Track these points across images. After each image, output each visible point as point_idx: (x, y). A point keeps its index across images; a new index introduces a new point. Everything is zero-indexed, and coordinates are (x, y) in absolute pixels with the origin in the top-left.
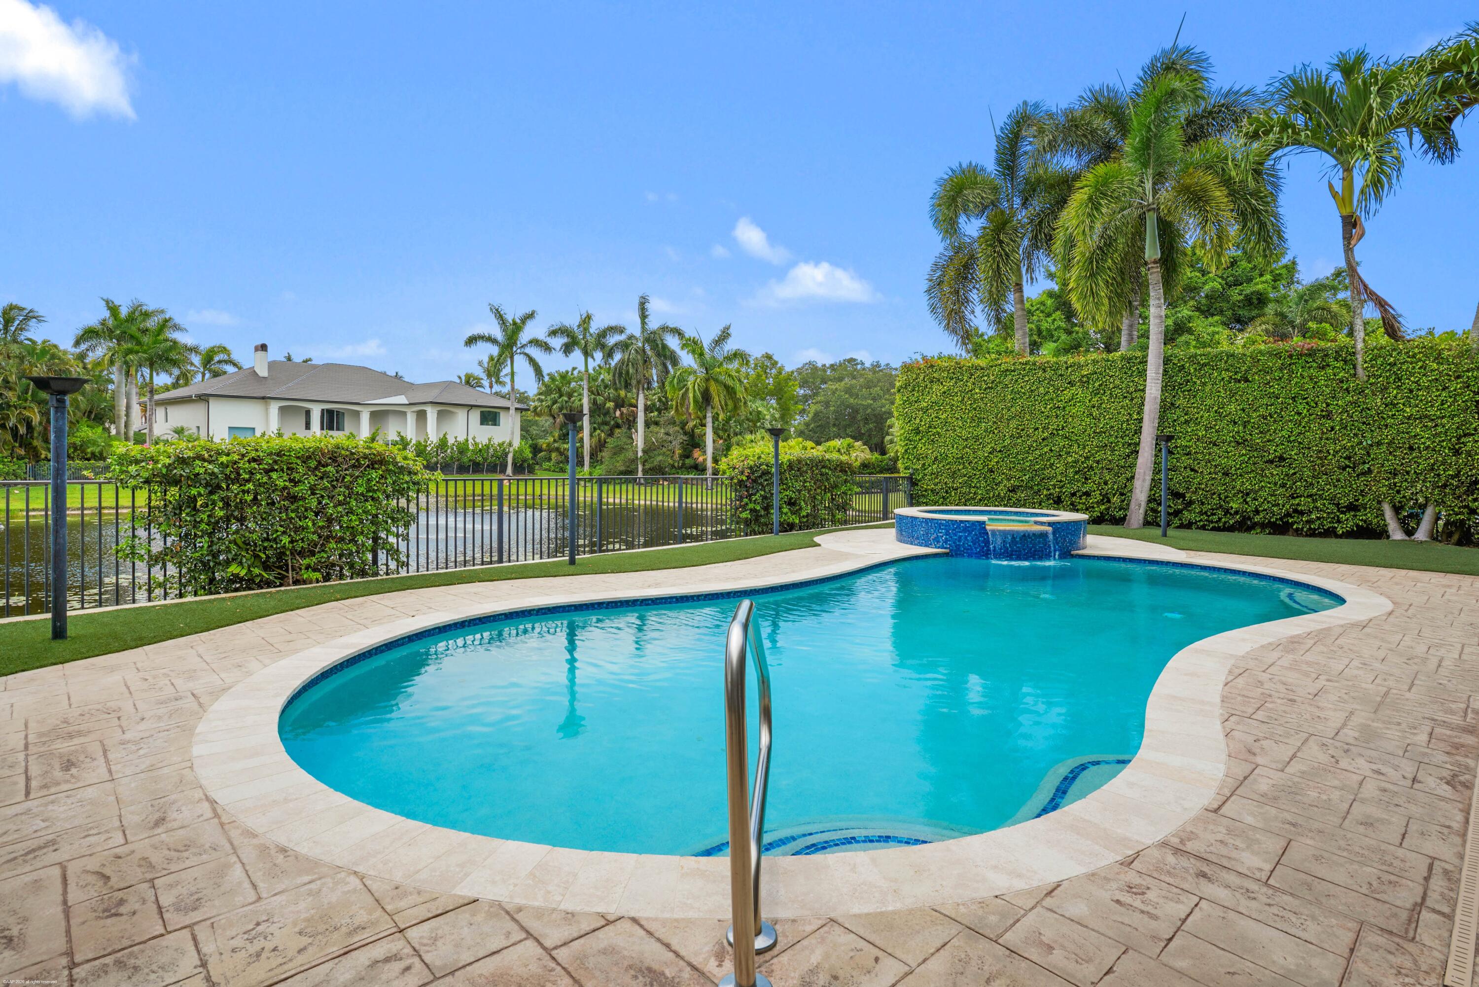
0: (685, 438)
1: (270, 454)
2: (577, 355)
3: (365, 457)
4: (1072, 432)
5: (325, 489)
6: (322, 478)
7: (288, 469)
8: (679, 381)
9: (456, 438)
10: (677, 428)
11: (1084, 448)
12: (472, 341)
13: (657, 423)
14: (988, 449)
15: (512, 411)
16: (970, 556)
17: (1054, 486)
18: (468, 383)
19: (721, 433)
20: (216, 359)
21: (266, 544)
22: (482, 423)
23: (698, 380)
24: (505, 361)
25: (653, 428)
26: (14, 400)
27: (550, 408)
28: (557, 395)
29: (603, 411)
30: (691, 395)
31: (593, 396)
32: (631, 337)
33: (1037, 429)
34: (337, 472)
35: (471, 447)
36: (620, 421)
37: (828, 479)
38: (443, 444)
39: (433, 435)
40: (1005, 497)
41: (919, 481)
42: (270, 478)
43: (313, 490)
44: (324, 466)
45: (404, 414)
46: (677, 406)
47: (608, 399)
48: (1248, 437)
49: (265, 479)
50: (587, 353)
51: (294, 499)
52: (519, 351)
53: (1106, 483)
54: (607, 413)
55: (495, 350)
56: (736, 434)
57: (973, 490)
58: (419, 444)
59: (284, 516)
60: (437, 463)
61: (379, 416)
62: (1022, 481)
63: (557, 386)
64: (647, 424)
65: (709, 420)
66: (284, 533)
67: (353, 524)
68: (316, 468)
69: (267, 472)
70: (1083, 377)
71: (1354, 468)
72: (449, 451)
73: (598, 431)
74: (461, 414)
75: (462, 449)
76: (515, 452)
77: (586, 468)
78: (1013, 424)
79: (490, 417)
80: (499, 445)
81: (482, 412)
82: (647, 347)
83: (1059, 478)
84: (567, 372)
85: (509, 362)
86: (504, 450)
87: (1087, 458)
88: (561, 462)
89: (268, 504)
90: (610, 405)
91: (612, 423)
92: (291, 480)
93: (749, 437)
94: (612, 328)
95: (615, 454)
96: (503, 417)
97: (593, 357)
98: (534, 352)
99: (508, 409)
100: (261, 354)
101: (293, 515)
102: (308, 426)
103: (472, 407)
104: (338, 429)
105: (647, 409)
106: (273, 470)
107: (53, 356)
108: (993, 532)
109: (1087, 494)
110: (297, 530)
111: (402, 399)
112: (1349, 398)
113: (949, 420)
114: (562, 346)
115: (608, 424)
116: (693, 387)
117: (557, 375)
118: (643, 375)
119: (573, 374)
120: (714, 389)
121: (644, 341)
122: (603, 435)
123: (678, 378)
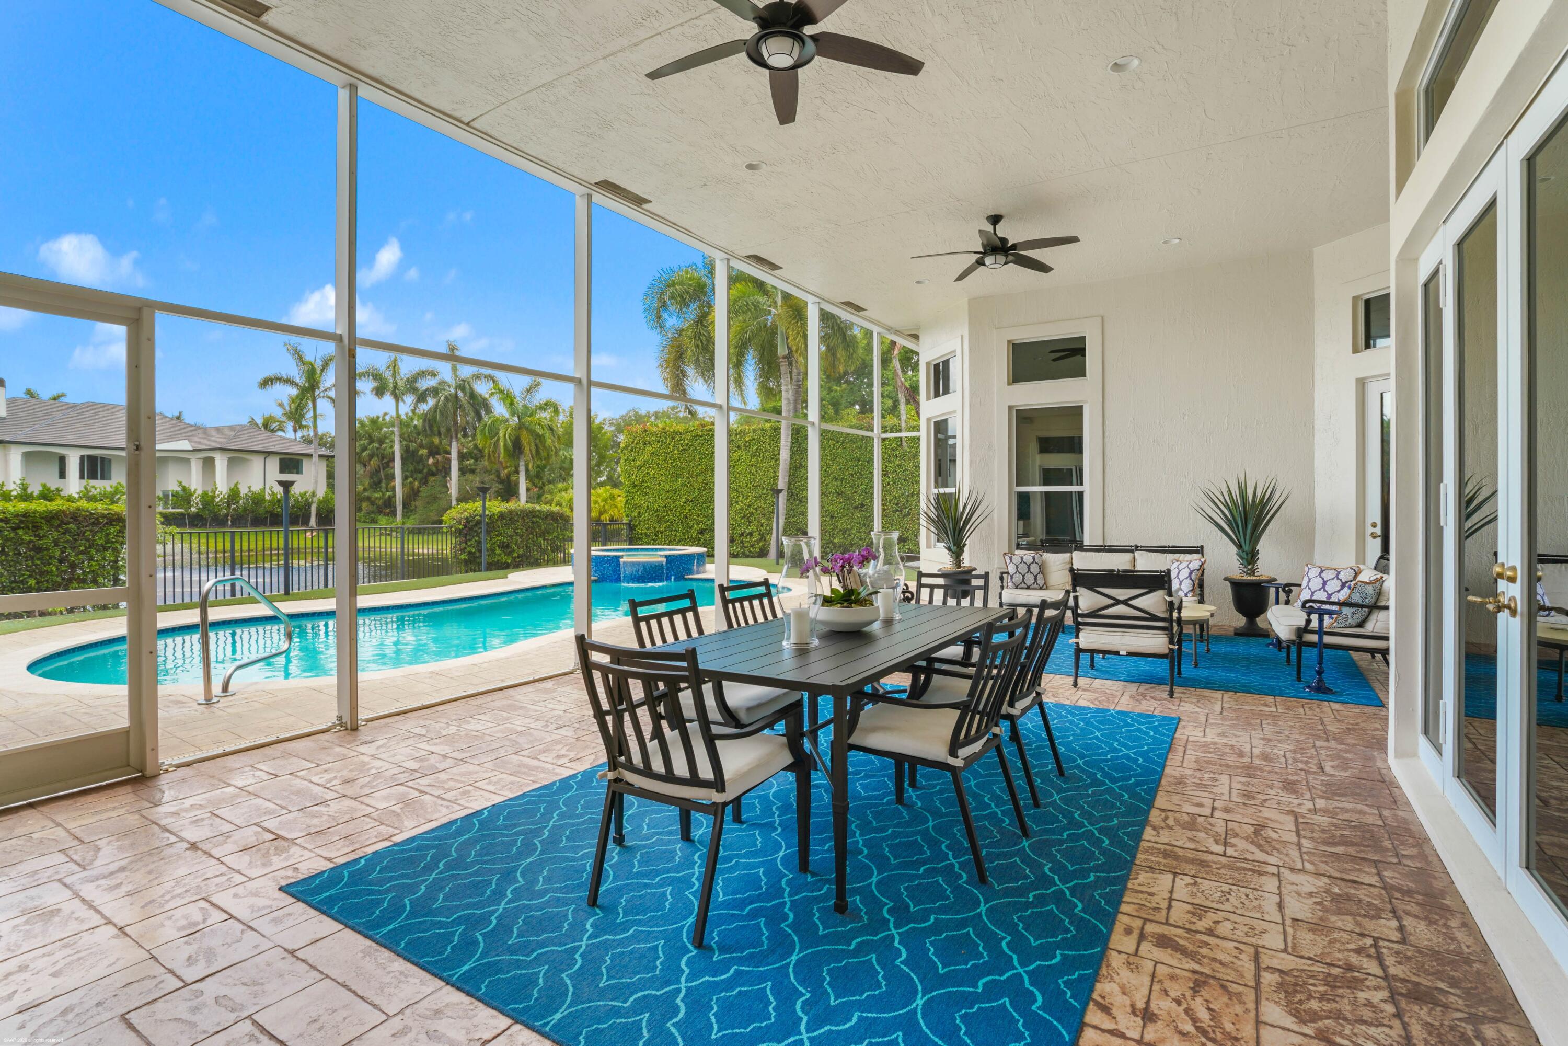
1: (17, 516)
2: (388, 399)
3: (104, 516)
5: (67, 541)
6: (64, 533)
7: (33, 527)
8: (490, 431)
9: (249, 488)
10: (493, 477)
12: (266, 383)
13: (473, 471)
14: (683, 500)
15: (315, 458)
16: (611, 581)
18: (266, 426)
19: (536, 481)
21: (13, 585)
22: (281, 471)
23: (509, 430)
24: (306, 404)
25: (470, 477)
28: (366, 442)
29: (415, 458)
30: (501, 443)
31: (404, 443)
32: (442, 383)
34: (78, 528)
35: (267, 498)
36: (434, 469)
37: (539, 527)
38: (234, 495)
39: (222, 486)
41: (636, 526)
42: (17, 534)
43: (56, 543)
44: (66, 524)
45: (187, 461)
46: (489, 455)
47: (421, 446)
48: (843, 489)
49: (12, 535)
50: (397, 398)
51: (38, 549)
52: (322, 394)
53: (762, 526)
54: (421, 460)
55: (294, 391)
56: (550, 482)
57: (673, 533)
58: (205, 494)
59: (30, 563)
60: (227, 515)
63: (366, 432)
64: (463, 471)
65: (522, 469)
66: (30, 576)
67: (93, 568)
68: (59, 526)
69: (14, 529)
71: (900, 511)
72: (241, 502)
73: (411, 479)
74: (257, 463)
75: (257, 499)
76: (320, 502)
77: (399, 517)
78: (700, 479)
79: (291, 464)
80: (300, 495)
81: (281, 460)
82: (460, 394)
84: (378, 417)
85: (310, 404)
86: (307, 500)
88: (373, 512)
89: (15, 554)
90: (424, 452)
91: (425, 471)
92: (35, 536)
93: (560, 485)
94: (423, 372)
95: (428, 503)
96: (306, 465)
97: (403, 400)
99: (310, 456)
101: (38, 562)
102: (62, 474)
103: (268, 454)
104: (103, 478)
105: (462, 457)
106: (19, 528)
108: (624, 563)
109: (751, 534)
110: (42, 573)
111: (185, 445)
112: (897, 462)
114: (373, 389)
115: (420, 472)
116: (504, 436)
117: (366, 421)
118: (456, 423)
119: (384, 420)
120: (525, 438)
121: (456, 388)
122: (416, 483)
123: (490, 426)
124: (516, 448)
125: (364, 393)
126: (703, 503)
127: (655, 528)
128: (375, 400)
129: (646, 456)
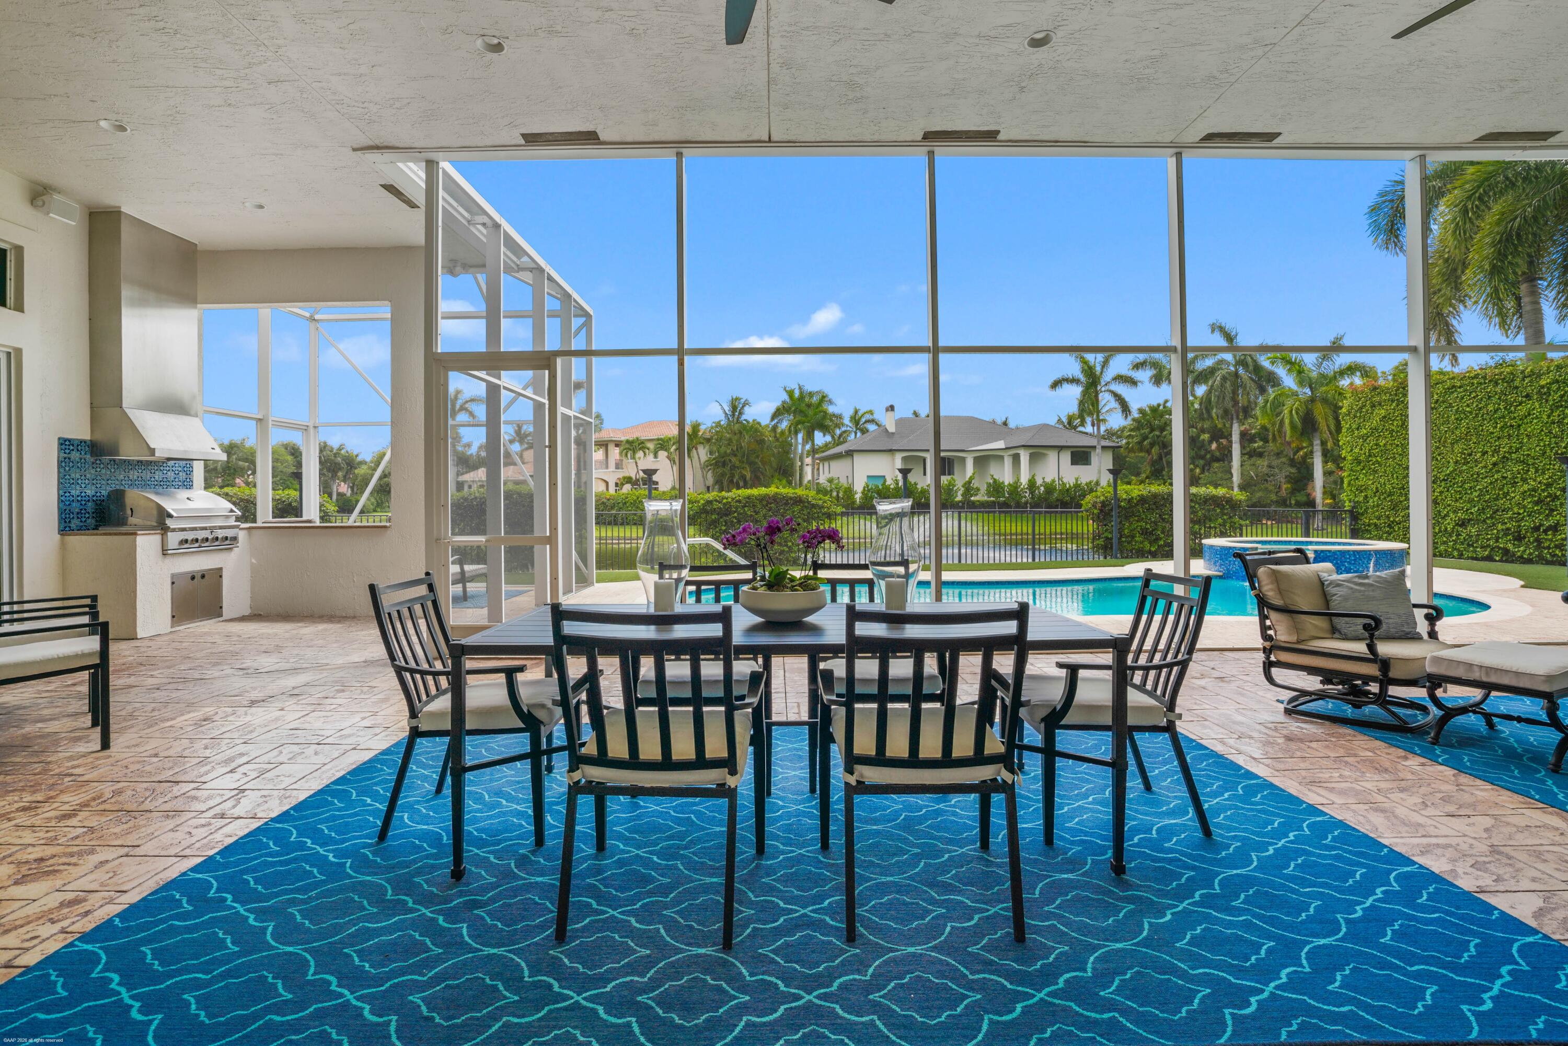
0: (1293, 470)
4: (1528, 455)
8: (1274, 406)
9: (1045, 479)
10: (1284, 459)
11: (1543, 473)
12: (1056, 384)
13: (1261, 455)
15: (1099, 450)
17: (1511, 518)
18: (1069, 423)
20: (863, 420)
22: (1072, 464)
23: (1297, 405)
24: (1090, 399)
25: (1252, 461)
26: (737, 463)
27: (1140, 443)
28: (1147, 431)
29: (1198, 444)
30: (1287, 421)
32: (1219, 361)
33: (1487, 452)
35: (1058, 488)
36: (1218, 454)
38: (1032, 485)
39: (1024, 478)
40: (1453, 531)
41: (1362, 514)
45: (1002, 457)
46: (1276, 435)
47: (1203, 431)
52: (1103, 389)
54: (1203, 445)
55: (1080, 389)
60: (1026, 503)
61: (982, 461)
62: (1472, 513)
63: (1147, 421)
64: (1246, 455)
65: (1317, 450)
70: (1543, 387)
72: (1037, 491)
74: (1052, 456)
75: (1050, 489)
79: (1081, 456)
80: (1086, 484)
81: (1072, 453)
82: (1241, 371)
83: (1516, 510)
84: (1159, 405)
85: (1093, 400)
86: (1089, 489)
87: (1549, 485)
90: (1206, 437)
91: (1208, 456)
96: (1095, 458)
98: (1121, 389)
99: (1097, 448)
100: (890, 413)
103: (1063, 447)
104: (949, 474)
105: (1244, 440)
107: (756, 430)
111: (1000, 444)
113: (1389, 447)
114: (1151, 378)
115: (1203, 457)
116: (1289, 413)
117: (1147, 409)
118: (1236, 403)
119: (1164, 407)
120: (1320, 411)
121: (1235, 366)
122: (1198, 471)
123: (1273, 402)
124: (1308, 425)
125: (1142, 382)
126: (1464, 482)
127: (1388, 517)
128: (1155, 389)
129: (1375, 421)
